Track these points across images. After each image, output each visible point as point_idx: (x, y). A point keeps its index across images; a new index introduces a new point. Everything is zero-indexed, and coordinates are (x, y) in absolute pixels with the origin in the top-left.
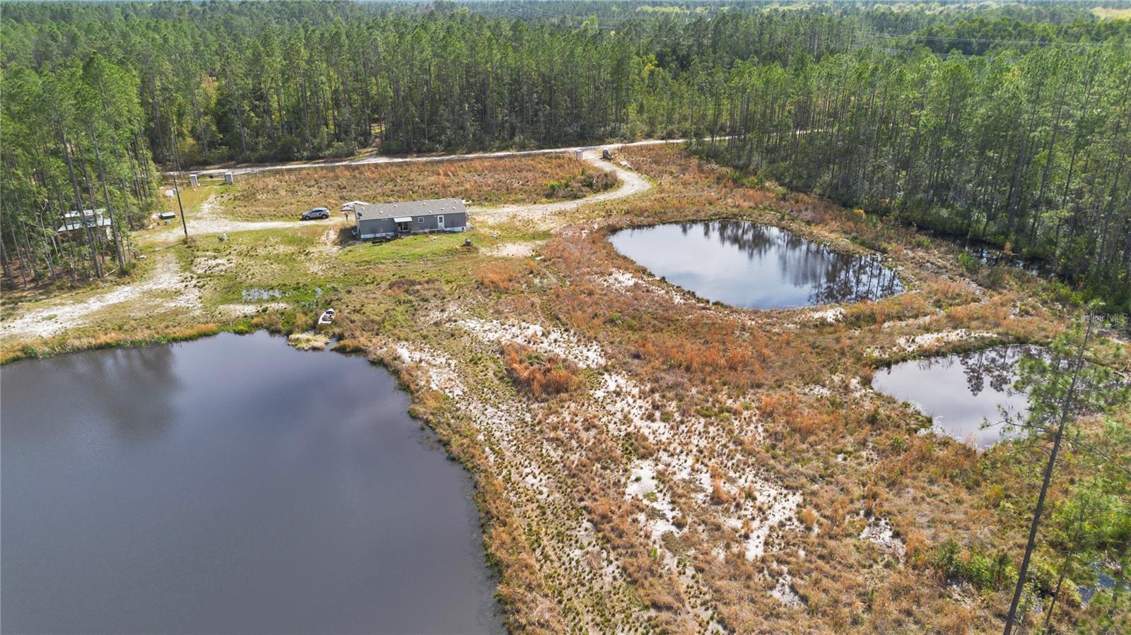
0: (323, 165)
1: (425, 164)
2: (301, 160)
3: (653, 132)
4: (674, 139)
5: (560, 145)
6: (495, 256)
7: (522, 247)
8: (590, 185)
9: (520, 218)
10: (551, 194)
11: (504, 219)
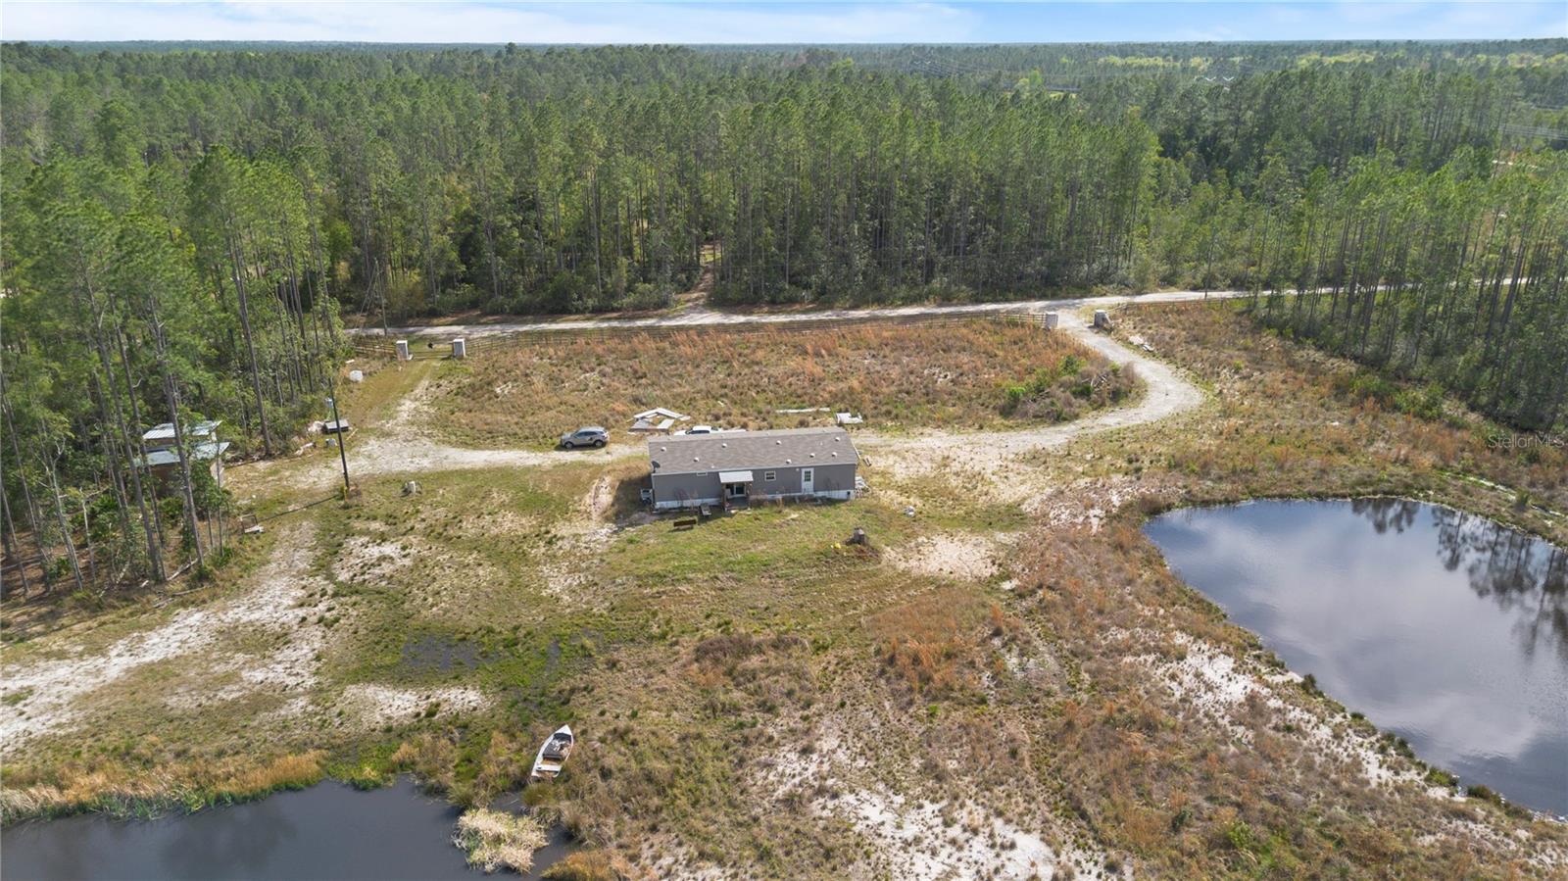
0: (615, 324)
1: (783, 328)
2: (582, 312)
3: (1174, 274)
4: (1215, 289)
5: (1011, 296)
6: (915, 573)
7: (969, 547)
8: (1084, 392)
9: (956, 467)
10: (1011, 410)
11: (926, 469)
